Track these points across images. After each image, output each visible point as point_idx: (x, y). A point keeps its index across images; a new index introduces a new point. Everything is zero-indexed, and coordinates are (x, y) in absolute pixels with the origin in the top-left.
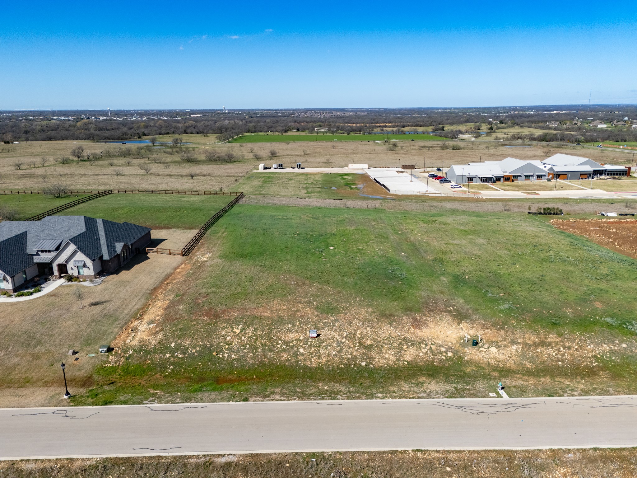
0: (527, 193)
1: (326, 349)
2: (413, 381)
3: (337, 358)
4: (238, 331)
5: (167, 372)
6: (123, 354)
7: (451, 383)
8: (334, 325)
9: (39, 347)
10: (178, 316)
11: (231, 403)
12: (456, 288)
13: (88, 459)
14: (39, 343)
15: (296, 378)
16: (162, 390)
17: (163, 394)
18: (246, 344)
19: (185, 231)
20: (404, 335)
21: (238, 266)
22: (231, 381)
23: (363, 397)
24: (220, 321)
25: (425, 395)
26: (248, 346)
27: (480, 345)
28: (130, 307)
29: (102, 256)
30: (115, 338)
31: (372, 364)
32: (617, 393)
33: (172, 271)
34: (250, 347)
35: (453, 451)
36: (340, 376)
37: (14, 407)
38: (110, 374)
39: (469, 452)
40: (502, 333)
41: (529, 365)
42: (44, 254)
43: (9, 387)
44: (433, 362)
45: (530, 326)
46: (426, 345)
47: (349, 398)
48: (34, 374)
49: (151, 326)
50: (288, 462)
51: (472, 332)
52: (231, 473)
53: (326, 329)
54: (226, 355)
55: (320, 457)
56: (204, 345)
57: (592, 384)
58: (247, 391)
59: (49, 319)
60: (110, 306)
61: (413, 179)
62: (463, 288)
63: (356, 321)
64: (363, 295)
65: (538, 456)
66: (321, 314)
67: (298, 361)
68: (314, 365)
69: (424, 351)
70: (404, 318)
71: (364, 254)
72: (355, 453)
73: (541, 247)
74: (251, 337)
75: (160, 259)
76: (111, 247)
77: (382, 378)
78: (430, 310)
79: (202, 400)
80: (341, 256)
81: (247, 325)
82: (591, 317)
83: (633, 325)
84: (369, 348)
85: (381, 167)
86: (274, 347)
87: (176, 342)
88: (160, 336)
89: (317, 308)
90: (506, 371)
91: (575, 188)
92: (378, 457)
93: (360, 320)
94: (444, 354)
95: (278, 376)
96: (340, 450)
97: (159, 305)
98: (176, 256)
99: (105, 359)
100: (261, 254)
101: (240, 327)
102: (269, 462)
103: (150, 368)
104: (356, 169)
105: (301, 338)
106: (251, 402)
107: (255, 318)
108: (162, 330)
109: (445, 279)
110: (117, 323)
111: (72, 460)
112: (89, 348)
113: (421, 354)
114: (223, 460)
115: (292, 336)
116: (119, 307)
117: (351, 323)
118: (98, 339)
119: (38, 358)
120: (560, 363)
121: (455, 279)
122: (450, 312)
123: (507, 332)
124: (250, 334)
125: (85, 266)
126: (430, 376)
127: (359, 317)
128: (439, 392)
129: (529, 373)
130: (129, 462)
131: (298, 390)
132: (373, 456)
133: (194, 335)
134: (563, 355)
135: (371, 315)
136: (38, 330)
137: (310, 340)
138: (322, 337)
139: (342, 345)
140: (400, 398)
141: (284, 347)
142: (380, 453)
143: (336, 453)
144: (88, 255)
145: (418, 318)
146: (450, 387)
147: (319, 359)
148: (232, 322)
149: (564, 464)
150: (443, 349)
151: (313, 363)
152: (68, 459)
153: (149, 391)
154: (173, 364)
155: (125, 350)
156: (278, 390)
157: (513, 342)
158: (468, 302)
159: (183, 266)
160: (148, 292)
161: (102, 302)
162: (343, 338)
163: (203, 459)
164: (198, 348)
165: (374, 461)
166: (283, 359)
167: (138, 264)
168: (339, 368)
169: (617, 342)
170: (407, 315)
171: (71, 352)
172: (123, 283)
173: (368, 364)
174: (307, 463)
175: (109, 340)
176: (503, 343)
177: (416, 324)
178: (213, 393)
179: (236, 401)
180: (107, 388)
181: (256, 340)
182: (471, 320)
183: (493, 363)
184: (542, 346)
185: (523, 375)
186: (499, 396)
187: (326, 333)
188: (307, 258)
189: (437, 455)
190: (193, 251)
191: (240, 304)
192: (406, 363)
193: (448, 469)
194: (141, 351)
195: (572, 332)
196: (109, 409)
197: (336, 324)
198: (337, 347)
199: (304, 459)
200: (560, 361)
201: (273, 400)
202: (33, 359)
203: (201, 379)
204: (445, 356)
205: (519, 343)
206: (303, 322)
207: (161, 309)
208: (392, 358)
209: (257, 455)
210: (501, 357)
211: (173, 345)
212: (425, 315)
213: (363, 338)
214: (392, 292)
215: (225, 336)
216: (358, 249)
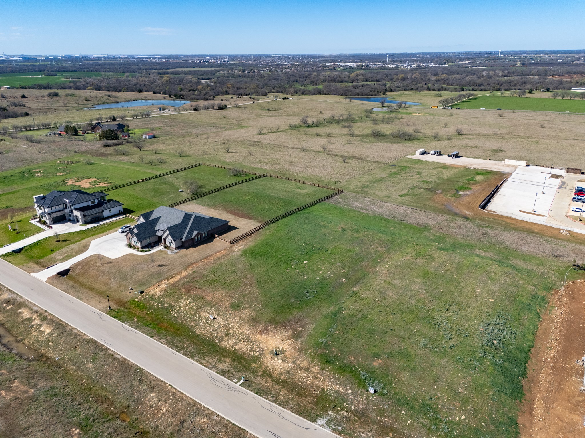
1: (211, 327)
2: (222, 359)
3: (209, 334)
4: (188, 303)
5: (149, 311)
6: (144, 296)
7: (233, 367)
8: (226, 316)
9: (124, 282)
10: (177, 285)
11: (146, 336)
12: (326, 317)
13: (88, 336)
14: (126, 280)
15: (184, 336)
16: (137, 319)
17: (135, 321)
18: (185, 311)
20: (249, 335)
21: (242, 260)
22: (163, 326)
23: (189, 356)
24: (187, 294)
25: (211, 367)
27: (279, 356)
28: (172, 271)
29: (182, 238)
30: (149, 287)
31: (220, 343)
33: (213, 254)
35: (180, 392)
37: (94, 307)
38: (133, 304)
39: (186, 395)
40: (297, 354)
41: (283, 377)
42: (161, 231)
43: (101, 297)
44: (245, 354)
45: (314, 357)
46: (254, 344)
47: (184, 354)
49: (166, 286)
51: (286, 347)
52: (114, 362)
53: (221, 317)
54: (174, 313)
55: (141, 370)
56: (171, 304)
57: (292, 399)
58: (160, 333)
59: (138, 269)
60: (165, 269)
61: (553, 190)
62: (328, 319)
63: (238, 318)
64: (265, 303)
65: (205, 411)
66: (229, 307)
67: (195, 328)
69: (249, 347)
70: (262, 325)
71: (315, 273)
74: (190, 308)
75: (217, 244)
76: (190, 233)
77: (213, 351)
78: (284, 326)
80: (300, 271)
81: (194, 301)
82: (356, 368)
83: (372, 383)
84: (228, 334)
86: (193, 317)
87: (164, 298)
88: (162, 293)
89: (233, 303)
90: (268, 374)
93: (240, 318)
97: (182, 275)
98: (227, 243)
99: (137, 296)
100: (262, 255)
101: (191, 301)
103: (146, 307)
104: (510, 166)
105: (207, 317)
106: (151, 339)
107: (202, 298)
108: (165, 290)
109: (332, 309)
110: (158, 279)
111: (85, 334)
112: (137, 289)
113: (245, 348)
114: (117, 356)
115: (205, 314)
116: (168, 270)
117: (235, 318)
118: (143, 285)
120: (300, 383)
121: (336, 311)
122: (295, 331)
123: (299, 355)
124: (191, 306)
125: (172, 242)
127: (242, 316)
128: (219, 369)
129: (276, 380)
130: (95, 343)
131: (175, 342)
133: (172, 298)
134: (307, 380)
135: (248, 317)
136: (130, 273)
137: (209, 320)
138: (215, 320)
139: (219, 328)
140: (199, 363)
141: (197, 318)
144: (173, 238)
145: (269, 328)
146: (228, 369)
147: (203, 331)
148: (191, 297)
150: (258, 350)
151: (199, 332)
153: (133, 318)
154: (154, 309)
155: (147, 295)
156: (169, 338)
157: (294, 362)
158: (315, 329)
159: (222, 251)
160: (189, 264)
161: (163, 266)
162: (223, 324)
164: (168, 305)
166: (191, 324)
167: (204, 244)
168: (205, 339)
170: (266, 324)
171: (130, 288)
172: (184, 256)
174: (135, 371)
175: (147, 287)
176: (290, 360)
177: (264, 331)
179: (148, 336)
180: (125, 310)
181: (190, 310)
182: (297, 340)
183: (270, 367)
184: (305, 371)
185: (271, 380)
186: (237, 382)
187: (219, 319)
188: (280, 266)
189: (174, 390)
190: (239, 242)
191: (207, 287)
192: (234, 349)
193: (171, 397)
194: (150, 298)
196: (113, 320)
197: (228, 316)
198: (216, 328)
201: (159, 341)
202: (119, 287)
204: (254, 354)
205: (296, 364)
206: (216, 309)
207: (180, 277)
208: (231, 344)
209: (126, 360)
210: (277, 367)
211: (162, 299)
212: (276, 328)
213: (231, 328)
214: (281, 307)
215: (182, 303)
216: (319, 268)
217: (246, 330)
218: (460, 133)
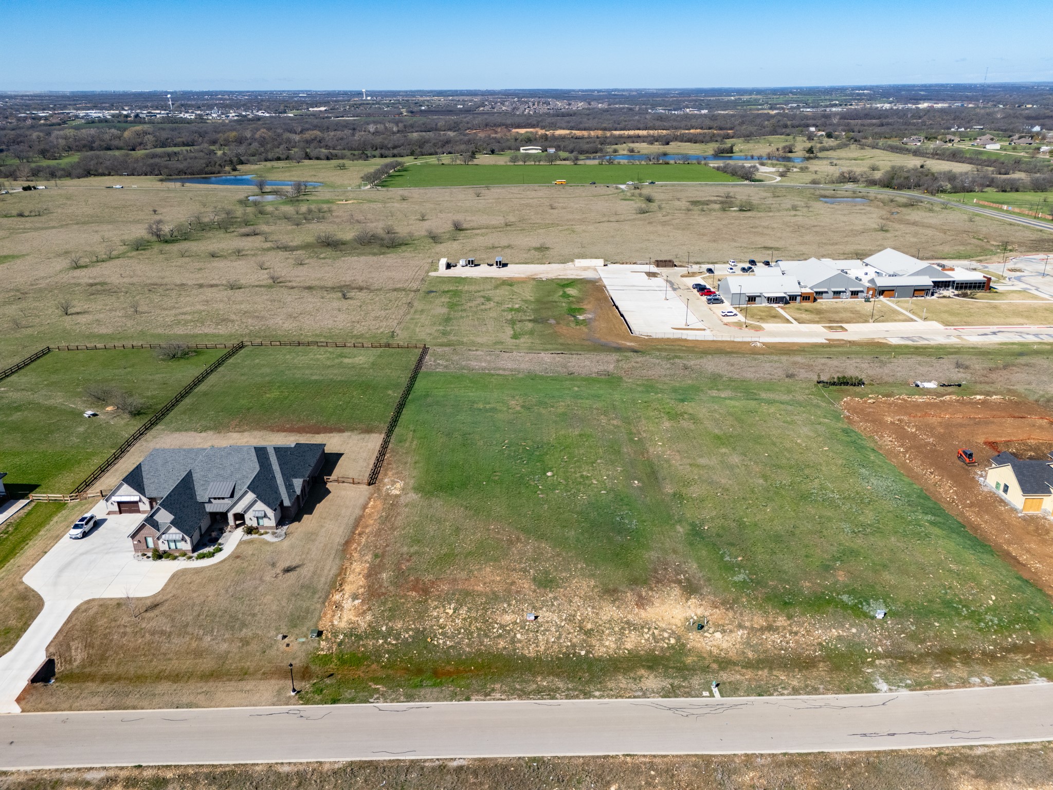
0: (830, 328)
1: (545, 634)
2: (632, 675)
3: (555, 646)
4: (451, 612)
5: (383, 662)
6: (333, 639)
7: (668, 678)
8: (553, 605)
9: (244, 630)
10: (383, 590)
11: (454, 702)
12: (691, 544)
13: (335, 762)
14: (244, 625)
15: (514, 671)
16: (384, 685)
17: (385, 689)
18: (461, 628)
19: (362, 436)
20: (626, 617)
21: (439, 505)
22: (449, 674)
23: (581, 697)
24: (430, 598)
25: (640, 694)
26: (462, 631)
27: (706, 628)
28: (326, 572)
29: (282, 502)
30: (320, 618)
31: (591, 653)
32: (827, 691)
33: (361, 513)
34: (465, 631)
35: (658, 756)
36: (558, 668)
37: (247, 706)
38: (325, 664)
39: (673, 756)
40: (731, 614)
41: (750, 655)
42: (217, 501)
43: (230, 680)
44: (654, 650)
45: (761, 606)
46: (649, 629)
47: (568, 697)
48: (248, 663)
49: (357, 602)
50: (512, 766)
51: (700, 611)
52: (463, 776)
53: (544, 609)
54: (441, 641)
55: (540, 761)
56: (416, 628)
57: (806, 678)
58: (468, 687)
59: (245, 593)
60: (306, 572)
61: (671, 293)
62: (699, 546)
63: (576, 599)
64: (585, 559)
65: (733, 761)
66: (538, 588)
67: (516, 649)
68: (533, 655)
69: (646, 636)
70: (628, 594)
71: (589, 486)
72: (571, 757)
73: (807, 472)
74: (464, 619)
75: (343, 493)
76: (289, 487)
77: (601, 670)
78: (658, 581)
79: (425, 699)
80: (561, 490)
81: (460, 604)
82: (828, 594)
83: (869, 604)
84: (588, 633)
85: (623, 263)
86: (490, 632)
87: (387, 625)
88: (369, 617)
89: (534, 579)
90: (726, 662)
91: (901, 317)
92: (592, 762)
93: (581, 597)
94: (667, 641)
95: (496, 668)
96: (559, 755)
97: (358, 570)
98: (361, 486)
99: (316, 645)
100: (464, 485)
101: (453, 606)
102: (496, 765)
103: (365, 657)
104: (586, 269)
105: (518, 621)
106: (473, 702)
107: (467, 593)
108: (369, 609)
109: (681, 530)
110: (317, 596)
111: (321, 763)
112: (297, 631)
113: (643, 641)
114: (455, 764)
115: (508, 618)
116: (314, 573)
117: (571, 601)
118: (303, 618)
119: (248, 643)
120: (783, 652)
121: (692, 530)
122: (679, 582)
123: (735, 613)
124: (464, 616)
125: (265, 516)
126: (650, 668)
127: (580, 593)
128: (655, 690)
129: (749, 665)
130: (372, 765)
131: (518, 686)
132: (587, 760)
133: (405, 617)
134: (788, 643)
135: (592, 591)
136: (238, 609)
137: (528, 623)
138: (540, 619)
139: (561, 630)
140: (616, 698)
141: (501, 631)
142: (594, 757)
143: (554, 757)
144: (269, 505)
145: (644, 594)
146: (666, 683)
147: (537, 646)
148: (444, 599)
149: (754, 769)
150: (666, 635)
151: (530, 652)
152: (317, 762)
153: (370, 686)
154: (388, 652)
155: (335, 635)
156: (498, 686)
157: (740, 626)
158: (701, 567)
159: (372, 503)
160: (341, 548)
161: (295, 568)
162: (563, 620)
163: (437, 763)
164: (411, 633)
165: (588, 765)
166: (500, 646)
167: (319, 502)
168: (559, 659)
169: (847, 626)
170: (632, 590)
171: (280, 636)
172: (311, 537)
173: (588, 652)
174: (530, 767)
175: (314, 620)
176: (730, 626)
177: (642, 602)
178: (434, 690)
179: (459, 701)
180: (328, 681)
181: (471, 623)
182: (701, 595)
183: (715, 651)
184: (769, 631)
185: (742, 668)
186: (712, 695)
187: (544, 614)
188: (519, 493)
189: (644, 759)
190: (380, 477)
191: (448, 572)
192: (626, 652)
193: (652, 773)
194: (352, 636)
195: (804, 614)
196: (339, 708)
197: (555, 603)
198: (556, 631)
199: (527, 763)
200: (782, 649)
201: (494, 699)
202: (243, 645)
203: (419, 671)
204: (667, 644)
205: (746, 628)
206: (520, 601)
207: (361, 576)
208: (613, 646)
209: (484, 759)
210: (725, 645)
211: (384, 628)
212: (651, 589)
213: (583, 620)
214: (617, 555)
215: (438, 618)
216: (582, 476)
217: (609, 612)
218: (458, 228)
